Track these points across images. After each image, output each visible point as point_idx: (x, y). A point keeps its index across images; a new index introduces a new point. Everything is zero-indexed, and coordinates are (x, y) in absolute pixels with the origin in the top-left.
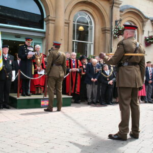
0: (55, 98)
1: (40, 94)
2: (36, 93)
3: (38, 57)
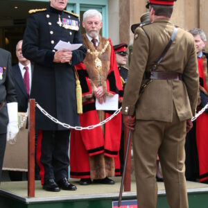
0: (160, 196)
1: (107, 181)
2: (93, 177)
3: (96, 53)
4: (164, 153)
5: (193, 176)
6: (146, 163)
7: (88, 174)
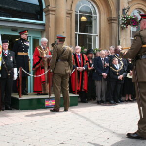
0: (61, 98)
2: (43, 93)
3: (44, 52)
4: (62, 84)
5: (71, 92)
6: (58, 87)
7: (41, 92)
